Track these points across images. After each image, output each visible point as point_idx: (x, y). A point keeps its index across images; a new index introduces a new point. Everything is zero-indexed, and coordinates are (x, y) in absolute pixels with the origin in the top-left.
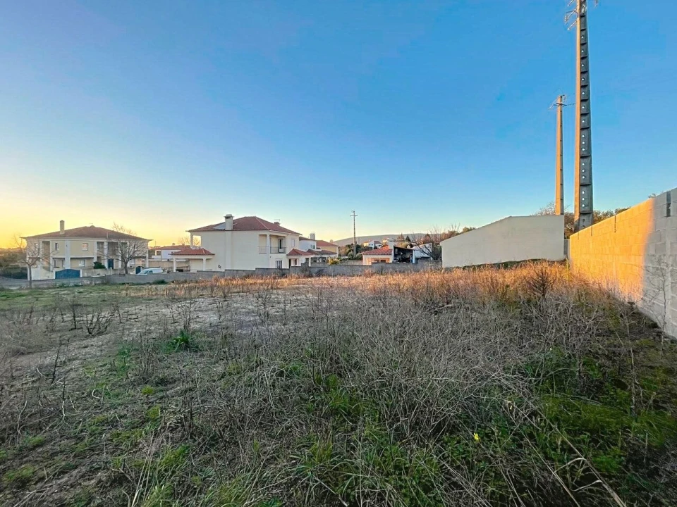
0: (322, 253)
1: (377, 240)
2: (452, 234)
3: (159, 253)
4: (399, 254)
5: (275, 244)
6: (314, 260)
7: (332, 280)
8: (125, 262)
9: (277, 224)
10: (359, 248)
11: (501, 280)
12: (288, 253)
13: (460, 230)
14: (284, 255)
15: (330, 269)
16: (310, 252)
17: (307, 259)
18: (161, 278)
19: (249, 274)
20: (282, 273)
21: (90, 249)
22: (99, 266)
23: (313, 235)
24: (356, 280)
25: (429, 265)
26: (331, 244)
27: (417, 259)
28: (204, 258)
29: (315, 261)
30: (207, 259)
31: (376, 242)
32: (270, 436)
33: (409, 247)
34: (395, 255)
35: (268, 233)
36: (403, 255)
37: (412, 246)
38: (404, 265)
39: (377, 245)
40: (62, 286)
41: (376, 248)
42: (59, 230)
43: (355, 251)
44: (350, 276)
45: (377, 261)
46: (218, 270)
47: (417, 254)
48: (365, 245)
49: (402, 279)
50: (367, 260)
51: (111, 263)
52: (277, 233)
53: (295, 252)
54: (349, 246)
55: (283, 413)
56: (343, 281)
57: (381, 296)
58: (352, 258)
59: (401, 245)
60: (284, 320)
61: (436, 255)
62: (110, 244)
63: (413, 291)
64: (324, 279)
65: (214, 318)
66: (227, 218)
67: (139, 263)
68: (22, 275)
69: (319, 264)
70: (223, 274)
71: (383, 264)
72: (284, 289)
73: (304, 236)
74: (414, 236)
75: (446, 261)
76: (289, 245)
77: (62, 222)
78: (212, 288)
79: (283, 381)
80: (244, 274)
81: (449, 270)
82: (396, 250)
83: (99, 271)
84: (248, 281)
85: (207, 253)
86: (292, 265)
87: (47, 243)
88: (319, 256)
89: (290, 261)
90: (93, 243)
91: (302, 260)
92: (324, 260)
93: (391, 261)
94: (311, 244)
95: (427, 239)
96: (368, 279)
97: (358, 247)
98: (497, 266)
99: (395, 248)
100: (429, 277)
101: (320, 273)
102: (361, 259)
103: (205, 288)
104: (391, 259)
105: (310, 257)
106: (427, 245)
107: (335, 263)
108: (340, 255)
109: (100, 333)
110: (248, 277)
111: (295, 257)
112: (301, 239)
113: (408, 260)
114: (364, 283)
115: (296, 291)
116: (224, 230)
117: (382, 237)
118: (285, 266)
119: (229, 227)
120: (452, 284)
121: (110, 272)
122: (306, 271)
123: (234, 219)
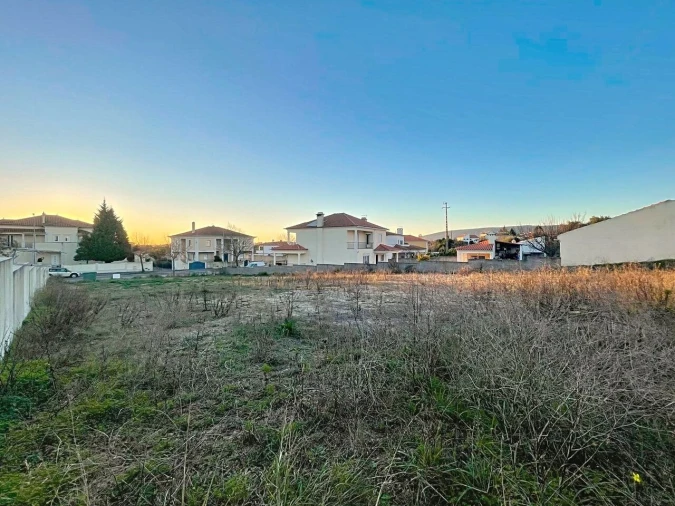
0: (410, 248)
1: (473, 234)
2: (573, 226)
3: (262, 249)
4: (502, 249)
5: (362, 239)
6: (402, 256)
7: (425, 278)
8: (236, 256)
9: (364, 219)
10: (451, 243)
11: (656, 284)
12: (375, 248)
13: (587, 221)
14: (371, 250)
15: (420, 266)
16: (397, 247)
17: (394, 255)
18: (264, 271)
19: (338, 269)
20: (371, 269)
21: (211, 245)
22: (217, 259)
23: (400, 230)
24: (448, 279)
25: (544, 263)
26: (419, 239)
27: (525, 255)
28: (299, 253)
29: (403, 257)
30: (301, 254)
31: (471, 237)
32: (373, 428)
33: (514, 242)
34: (497, 251)
35: (356, 229)
36: (507, 251)
37: (518, 240)
38: (509, 263)
39: (473, 240)
40: (194, 275)
41: (472, 243)
42: (191, 229)
43: (447, 246)
44: (443, 273)
45: (475, 258)
46: (311, 264)
47: (524, 249)
48: (459, 239)
49: (511, 278)
50: (462, 256)
51: (226, 256)
52: (365, 230)
53: (382, 248)
54: (440, 241)
55: (384, 408)
56: (439, 278)
57: (484, 296)
58: (444, 255)
59: (505, 239)
60: (379, 314)
61: (552, 251)
62: (226, 241)
63: (524, 293)
64: (414, 276)
65: (311, 309)
66: (318, 215)
67: (246, 257)
68: (169, 266)
69: (407, 261)
70: (315, 268)
71: (483, 261)
72: (373, 285)
73: (391, 231)
74: (521, 228)
75: (567, 256)
76: (376, 242)
77: (193, 223)
78: (307, 280)
79: (382, 376)
80: (334, 268)
81: (571, 269)
82: (498, 245)
83: (218, 263)
84: (339, 275)
85: (301, 248)
86: (379, 260)
87: (184, 240)
88: (407, 252)
89: (377, 256)
90: (214, 239)
91: (389, 256)
92: (413, 256)
93: (491, 258)
94: (397, 240)
95: (538, 232)
96: (463, 278)
97: (451, 242)
98: (650, 265)
99: (497, 242)
100: (542, 276)
101: (409, 270)
102: (455, 255)
103: (300, 280)
104: (492, 255)
105: (398, 252)
106: (539, 239)
107: (424, 259)
108: (430, 251)
109: (223, 315)
110: (338, 271)
111: (382, 252)
112: (388, 234)
113: (514, 257)
114: (460, 281)
115: (387, 287)
116: (316, 227)
117: (479, 230)
118: (372, 261)
119: (320, 224)
120: (578, 287)
121: (226, 265)
122: (393, 267)
123: (325, 216)
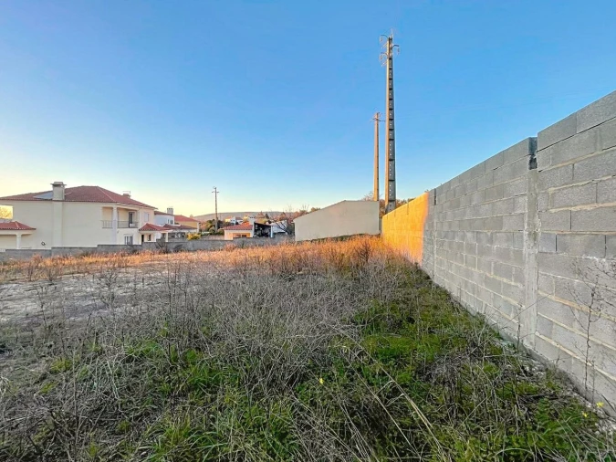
0: (181, 228)
1: (238, 216)
2: (303, 213)
4: (259, 230)
5: (124, 218)
6: (172, 235)
7: (194, 256)
9: (126, 196)
10: (220, 224)
11: (338, 250)
12: (140, 227)
13: (309, 210)
14: (136, 230)
15: (190, 245)
16: (167, 227)
17: (164, 234)
19: (87, 252)
20: (133, 250)
23: (170, 210)
24: (216, 255)
25: (284, 239)
26: (191, 219)
27: (274, 234)
28: (19, 234)
29: (173, 237)
30: (23, 235)
31: (237, 219)
32: (113, 433)
33: (267, 223)
34: (256, 231)
35: (115, 206)
36: (262, 230)
37: (270, 222)
38: (264, 240)
39: (238, 221)
41: (237, 223)
43: (216, 226)
44: (211, 250)
45: (239, 236)
46: (43, 248)
47: (274, 229)
48: (227, 220)
49: (263, 252)
50: (229, 235)
52: (128, 208)
53: (149, 227)
54: (210, 222)
55: (130, 402)
56: (204, 256)
57: (241, 269)
58: (214, 234)
59: (261, 222)
60: (135, 300)
61: (290, 231)
63: (271, 263)
64: (182, 255)
65: (32, 307)
66: (55, 185)
69: (178, 240)
70: (48, 253)
71: (245, 239)
72: (135, 267)
73: (160, 210)
74: (272, 213)
75: (298, 235)
76: (142, 220)
78: (30, 271)
79: (132, 367)
80: (81, 252)
81: (300, 243)
84: (86, 259)
85: (22, 227)
86: (146, 240)
88: (178, 231)
89: (143, 236)
91: (157, 236)
92: (183, 236)
93: (251, 236)
94: (167, 220)
95: (283, 216)
96: (229, 253)
97: (220, 222)
98: (336, 239)
99: (255, 224)
100: (284, 249)
101: (178, 249)
102: (223, 234)
103: (19, 271)
104: (251, 234)
105: (167, 232)
106: (283, 222)
107: (196, 238)
108: (201, 230)
110: (87, 255)
111: (149, 232)
112: (156, 213)
113: (267, 235)
114: (224, 256)
115: (151, 268)
116: (51, 200)
117: (243, 214)
118: (137, 242)
120: (302, 255)
122: (162, 247)
123: (66, 187)
